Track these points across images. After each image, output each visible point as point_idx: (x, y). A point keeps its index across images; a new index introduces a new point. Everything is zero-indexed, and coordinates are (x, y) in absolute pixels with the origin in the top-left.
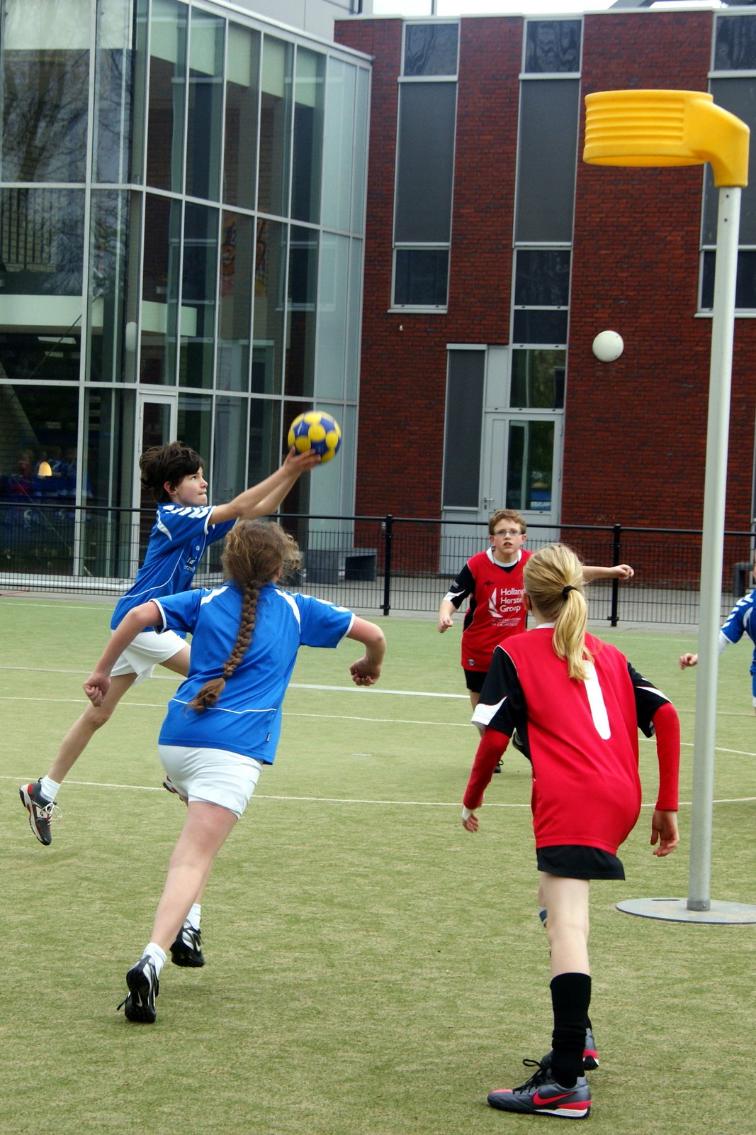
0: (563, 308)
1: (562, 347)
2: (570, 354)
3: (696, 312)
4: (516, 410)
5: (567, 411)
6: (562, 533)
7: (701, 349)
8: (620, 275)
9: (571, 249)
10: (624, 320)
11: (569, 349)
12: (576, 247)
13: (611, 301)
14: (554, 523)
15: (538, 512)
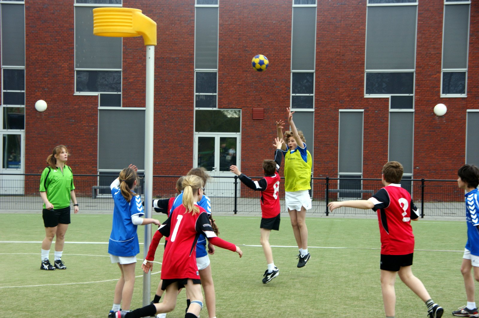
0: (23, 91)
1: (23, 106)
2: (26, 109)
3: (74, 93)
4: (5, 130)
5: (26, 130)
6: (25, 177)
7: (77, 107)
8: (44, 79)
9: (25, 69)
10: (47, 96)
11: (26, 107)
12: (27, 68)
13: (42, 89)
14: (22, 173)
15: (16, 169)
